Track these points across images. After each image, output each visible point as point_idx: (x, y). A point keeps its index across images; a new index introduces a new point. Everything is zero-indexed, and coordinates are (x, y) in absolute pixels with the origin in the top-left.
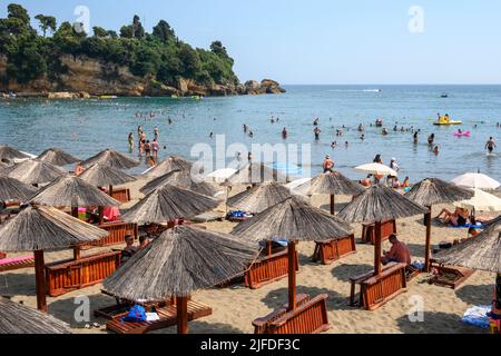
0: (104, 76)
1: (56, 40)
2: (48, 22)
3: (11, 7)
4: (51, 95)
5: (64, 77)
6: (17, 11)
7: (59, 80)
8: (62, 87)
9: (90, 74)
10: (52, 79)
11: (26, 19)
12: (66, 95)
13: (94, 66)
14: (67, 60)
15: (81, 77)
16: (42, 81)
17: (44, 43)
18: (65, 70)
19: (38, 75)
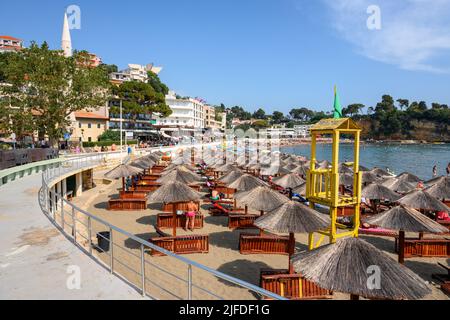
0: (437, 131)
1: (408, 112)
2: (404, 102)
3: (384, 97)
4: (403, 142)
5: (411, 132)
6: (387, 99)
7: (408, 133)
8: (409, 138)
9: (427, 130)
10: (404, 133)
11: (392, 102)
12: (412, 142)
13: (431, 125)
14: (414, 123)
15: (422, 132)
16: (398, 134)
17: (401, 113)
18: (412, 128)
19: (396, 131)
